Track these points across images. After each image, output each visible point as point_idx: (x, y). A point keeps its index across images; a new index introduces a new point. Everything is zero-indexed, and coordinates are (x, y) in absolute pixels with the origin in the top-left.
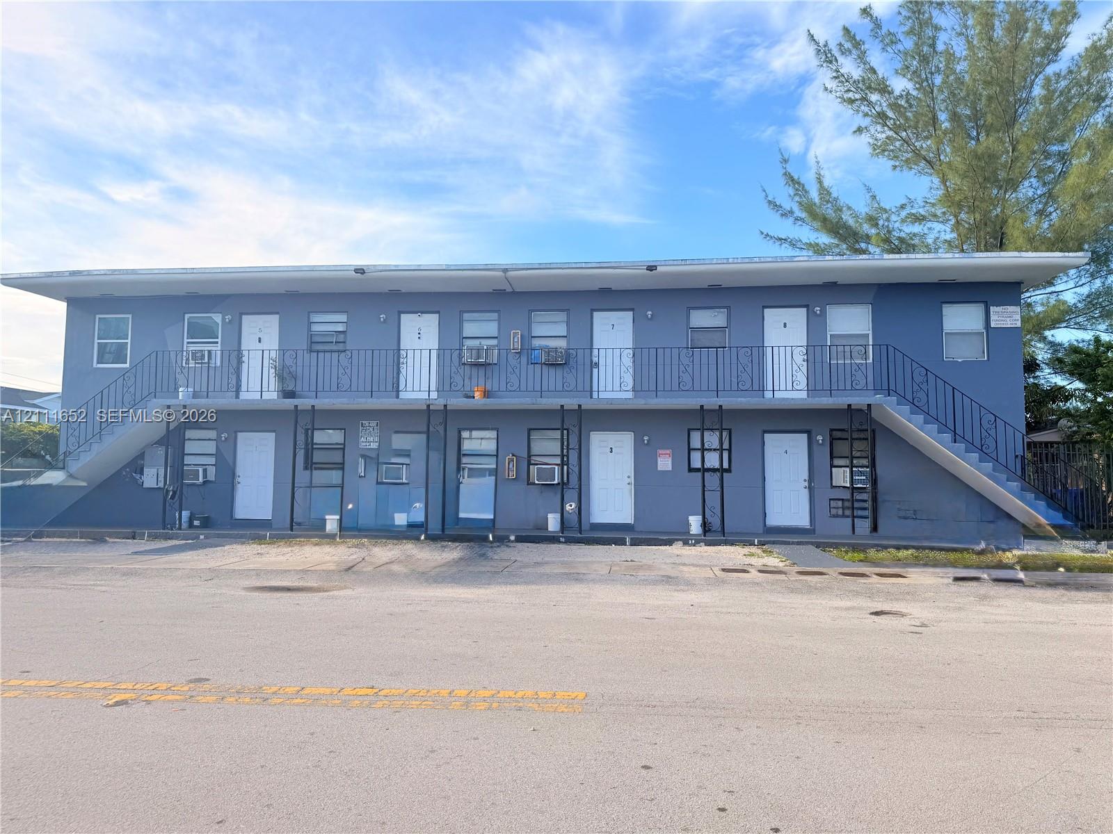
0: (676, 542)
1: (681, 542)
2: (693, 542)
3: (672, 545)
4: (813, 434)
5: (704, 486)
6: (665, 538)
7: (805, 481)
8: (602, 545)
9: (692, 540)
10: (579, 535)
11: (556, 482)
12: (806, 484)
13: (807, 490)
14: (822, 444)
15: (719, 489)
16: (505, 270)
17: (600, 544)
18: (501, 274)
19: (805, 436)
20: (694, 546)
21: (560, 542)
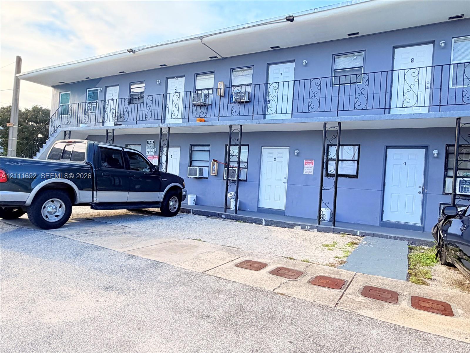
0: (296, 226)
1: (300, 227)
2: (309, 227)
3: (293, 228)
4: (430, 149)
5: (322, 186)
6: (289, 223)
7: (420, 187)
8: (247, 222)
9: (308, 226)
10: (234, 215)
11: (235, 179)
12: (421, 190)
13: (421, 195)
14: (437, 157)
15: (334, 189)
16: (202, 38)
17: (246, 222)
18: (200, 40)
19: (424, 150)
20: (309, 230)
21: (222, 218)
